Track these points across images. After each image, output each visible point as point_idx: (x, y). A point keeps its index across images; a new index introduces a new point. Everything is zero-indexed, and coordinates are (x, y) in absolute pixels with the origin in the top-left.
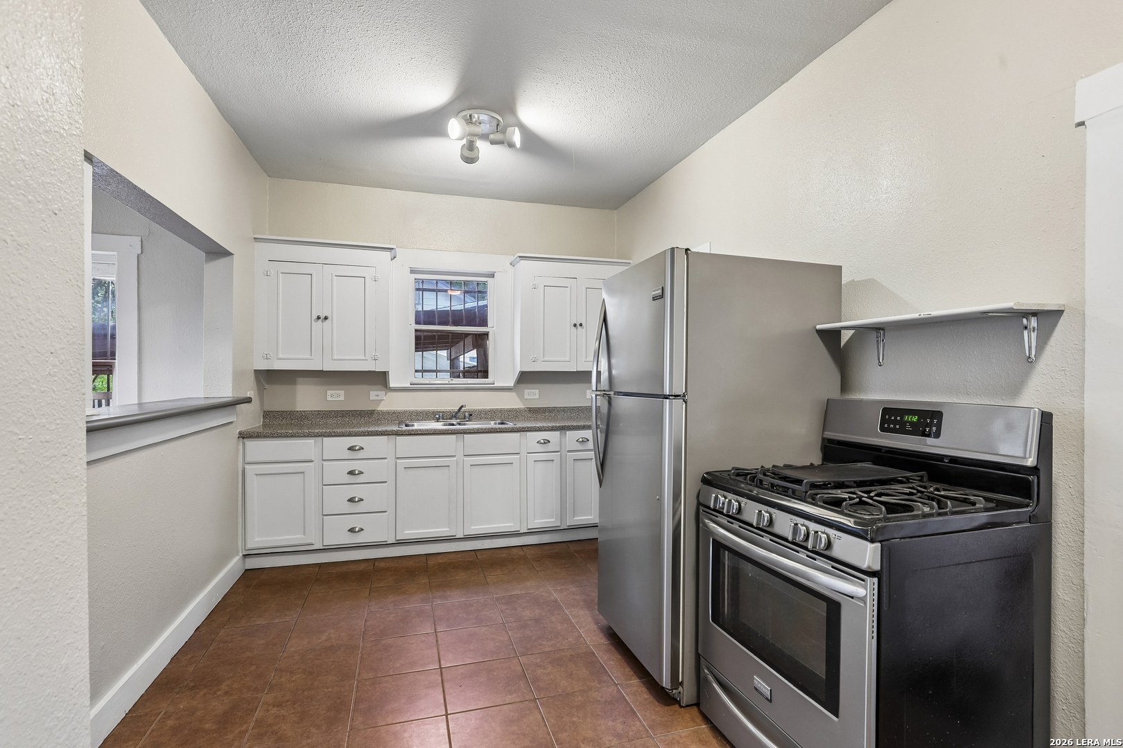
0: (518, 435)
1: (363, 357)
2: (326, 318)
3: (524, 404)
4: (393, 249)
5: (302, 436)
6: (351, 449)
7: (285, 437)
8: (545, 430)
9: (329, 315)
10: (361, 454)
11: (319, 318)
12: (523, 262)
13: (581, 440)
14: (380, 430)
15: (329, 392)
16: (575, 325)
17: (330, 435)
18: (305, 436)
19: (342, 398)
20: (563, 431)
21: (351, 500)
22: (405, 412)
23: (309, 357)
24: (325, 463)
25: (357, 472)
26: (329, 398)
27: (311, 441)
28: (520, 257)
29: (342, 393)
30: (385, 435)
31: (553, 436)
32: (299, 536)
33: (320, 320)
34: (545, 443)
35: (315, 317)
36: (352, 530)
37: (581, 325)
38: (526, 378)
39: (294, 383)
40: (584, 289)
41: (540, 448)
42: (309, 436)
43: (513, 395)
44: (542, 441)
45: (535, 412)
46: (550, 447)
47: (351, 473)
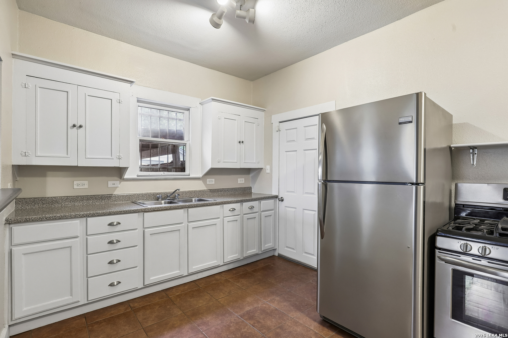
0: (219, 206)
1: (110, 157)
2: (81, 127)
3: (206, 187)
4: (133, 82)
5: (69, 218)
6: (111, 224)
7: (53, 220)
8: (233, 203)
9: (83, 125)
10: (118, 228)
11: (74, 126)
12: (214, 103)
13: (250, 207)
14: (133, 209)
15: (75, 183)
16: (240, 142)
17: (93, 216)
18: (72, 218)
19: (86, 186)
20: (242, 203)
21: (111, 263)
22: (134, 195)
23: (66, 155)
24: (89, 237)
25: (115, 241)
26: (75, 187)
27: (77, 222)
28: (212, 99)
29: (86, 182)
30: (136, 212)
31: (236, 206)
32: (66, 298)
33: (75, 128)
34: (233, 210)
35: (70, 124)
36: (112, 285)
37: (243, 142)
38: (213, 172)
39: (45, 176)
40: (244, 122)
41: (230, 214)
42: (75, 217)
43: (200, 182)
44: (231, 210)
45: (214, 192)
46: (236, 213)
47: (111, 242)
